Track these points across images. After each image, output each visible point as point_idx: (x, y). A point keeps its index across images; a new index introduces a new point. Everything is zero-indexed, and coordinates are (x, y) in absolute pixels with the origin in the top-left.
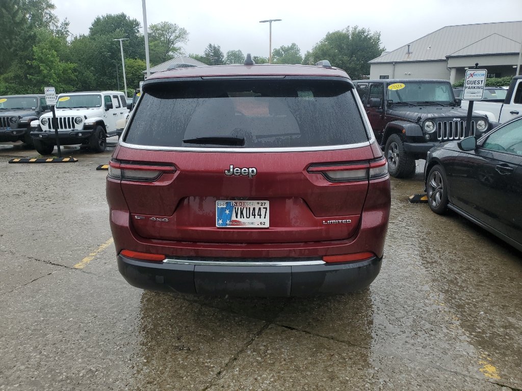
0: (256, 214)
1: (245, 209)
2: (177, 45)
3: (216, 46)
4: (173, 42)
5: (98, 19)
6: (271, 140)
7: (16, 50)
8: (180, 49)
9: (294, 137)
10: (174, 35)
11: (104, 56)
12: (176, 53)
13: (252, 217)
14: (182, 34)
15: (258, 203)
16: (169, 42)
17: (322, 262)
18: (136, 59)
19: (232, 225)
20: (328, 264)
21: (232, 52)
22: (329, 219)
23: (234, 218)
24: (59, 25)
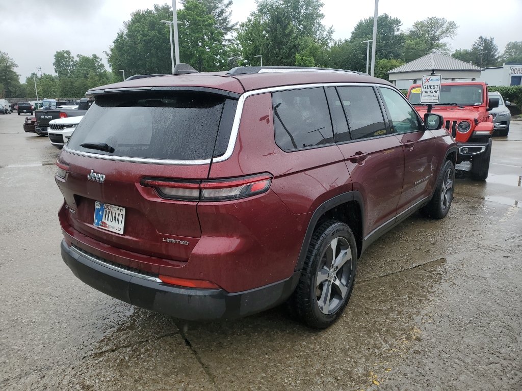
0: (116, 219)
1: (110, 213)
2: (442, 41)
3: (488, 38)
4: (438, 38)
5: (361, 23)
6: (126, 149)
7: (282, 58)
8: (445, 45)
9: (135, 148)
10: (440, 30)
11: (358, 58)
12: (440, 49)
13: (114, 221)
14: (451, 28)
15: (118, 209)
16: (435, 38)
17: (158, 280)
18: (390, 59)
19: (102, 226)
20: (164, 283)
21: (513, 43)
22: (169, 237)
23: (103, 220)
24: (325, 33)
